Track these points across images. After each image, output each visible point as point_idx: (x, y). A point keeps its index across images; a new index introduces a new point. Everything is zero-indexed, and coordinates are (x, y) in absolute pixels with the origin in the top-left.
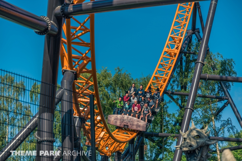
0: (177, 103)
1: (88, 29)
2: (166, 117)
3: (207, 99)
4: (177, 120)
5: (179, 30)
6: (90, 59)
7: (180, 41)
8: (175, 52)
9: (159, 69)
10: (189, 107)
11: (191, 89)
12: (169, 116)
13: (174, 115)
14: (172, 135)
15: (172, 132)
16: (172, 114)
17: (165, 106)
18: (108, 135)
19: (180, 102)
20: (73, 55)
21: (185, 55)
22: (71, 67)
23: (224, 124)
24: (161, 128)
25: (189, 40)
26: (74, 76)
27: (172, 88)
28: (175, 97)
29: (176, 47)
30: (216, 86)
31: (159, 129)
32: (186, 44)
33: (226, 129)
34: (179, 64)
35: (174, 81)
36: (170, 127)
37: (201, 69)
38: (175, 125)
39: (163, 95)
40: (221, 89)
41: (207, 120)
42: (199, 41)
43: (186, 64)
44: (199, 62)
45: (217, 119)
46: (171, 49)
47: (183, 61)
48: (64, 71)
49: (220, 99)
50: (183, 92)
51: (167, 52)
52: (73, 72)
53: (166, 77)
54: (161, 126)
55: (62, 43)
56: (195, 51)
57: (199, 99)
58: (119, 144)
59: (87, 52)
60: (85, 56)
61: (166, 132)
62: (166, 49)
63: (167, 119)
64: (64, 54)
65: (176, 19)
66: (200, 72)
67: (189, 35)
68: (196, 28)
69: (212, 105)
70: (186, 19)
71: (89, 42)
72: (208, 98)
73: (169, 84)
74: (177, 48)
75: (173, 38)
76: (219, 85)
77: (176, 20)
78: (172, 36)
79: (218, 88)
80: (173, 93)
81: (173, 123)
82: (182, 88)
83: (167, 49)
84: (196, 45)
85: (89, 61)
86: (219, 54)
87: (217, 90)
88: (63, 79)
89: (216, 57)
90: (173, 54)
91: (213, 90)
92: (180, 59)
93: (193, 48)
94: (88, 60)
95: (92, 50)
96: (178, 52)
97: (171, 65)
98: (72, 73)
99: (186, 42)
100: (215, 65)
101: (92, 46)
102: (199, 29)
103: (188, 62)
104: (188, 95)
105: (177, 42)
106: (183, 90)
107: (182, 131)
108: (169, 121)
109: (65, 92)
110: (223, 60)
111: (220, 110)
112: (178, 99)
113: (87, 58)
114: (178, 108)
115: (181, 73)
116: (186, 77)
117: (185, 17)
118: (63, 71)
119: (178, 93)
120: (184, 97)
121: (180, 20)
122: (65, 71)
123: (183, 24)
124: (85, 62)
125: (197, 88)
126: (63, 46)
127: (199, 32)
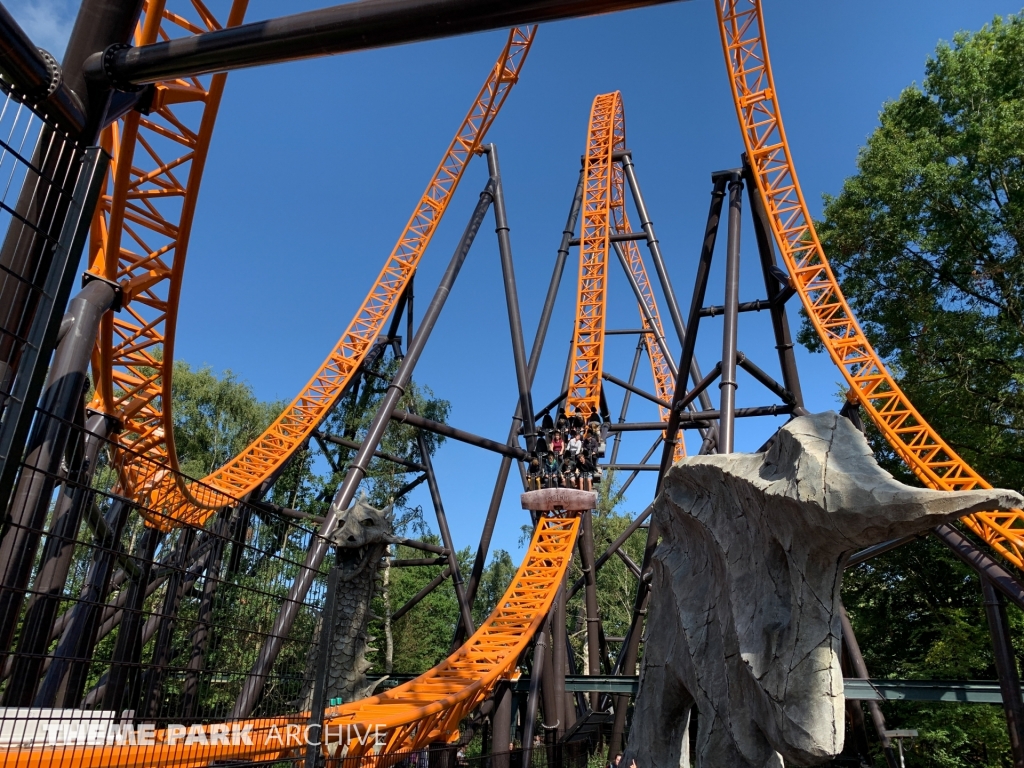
0: (331, 460)
1: (181, 188)
2: (306, 480)
3: (388, 462)
4: (326, 490)
5: (367, 328)
6: (170, 272)
7: (364, 348)
8: (351, 364)
9: (313, 387)
10: (359, 465)
11: (367, 440)
12: (311, 479)
13: (321, 479)
14: (310, 516)
15: (310, 511)
16: (318, 476)
17: (308, 459)
18: (173, 481)
19: (336, 458)
20: (121, 249)
21: (366, 378)
22: (111, 272)
23: (409, 515)
24: (291, 501)
25: (380, 349)
26: (113, 295)
27: (328, 430)
28: (331, 447)
29: (355, 354)
30: (410, 444)
31: (286, 501)
32: (372, 356)
33: (410, 525)
34: (352, 390)
35: (334, 419)
36: (307, 501)
37: (397, 399)
38: (319, 499)
39: (309, 437)
40: (419, 450)
41: (379, 501)
42: (396, 358)
43: (364, 393)
44: (395, 386)
45: (397, 504)
46: (344, 357)
47: (360, 386)
48: (87, 277)
49: (413, 468)
50: (347, 440)
51: (336, 361)
52: (114, 287)
53: (323, 405)
54: (293, 494)
55: (103, 210)
56: (385, 374)
57: (375, 460)
58: (195, 511)
59: (164, 248)
60: (155, 258)
61: (298, 508)
62: (334, 354)
63: (306, 484)
64: (101, 241)
65: (381, 281)
66: (394, 406)
67: (380, 343)
68: (397, 334)
69: (395, 477)
70: (384, 312)
71: (176, 222)
72: (392, 460)
73: (324, 423)
74: (356, 358)
75: (352, 339)
76: (416, 443)
77: (381, 284)
78: (352, 334)
79: (412, 449)
80: (328, 438)
81: (317, 494)
82: (346, 434)
83: (338, 354)
84: (391, 365)
85: (166, 276)
86: (426, 387)
87: (409, 451)
88: (81, 295)
89: (422, 391)
90: (345, 366)
91: (403, 450)
92: (355, 381)
93: (382, 370)
94: (165, 272)
95: (181, 249)
96: (356, 365)
97: (337, 385)
98: (110, 288)
99: (374, 353)
100: (415, 406)
101: (181, 236)
102: (401, 337)
103: (369, 391)
104: (357, 449)
105: (359, 347)
106: (349, 437)
107: (337, 506)
108: (308, 489)
109: (75, 329)
110: (432, 400)
111: (408, 488)
112: (334, 452)
113: (162, 266)
114: (331, 469)
115: (350, 407)
116: (359, 415)
117: (383, 307)
118: (83, 277)
119: (337, 439)
120: (345, 449)
121: (372, 309)
122: (92, 278)
123: (377, 318)
124: (153, 274)
125: (378, 440)
126: (102, 218)
127: (400, 343)
